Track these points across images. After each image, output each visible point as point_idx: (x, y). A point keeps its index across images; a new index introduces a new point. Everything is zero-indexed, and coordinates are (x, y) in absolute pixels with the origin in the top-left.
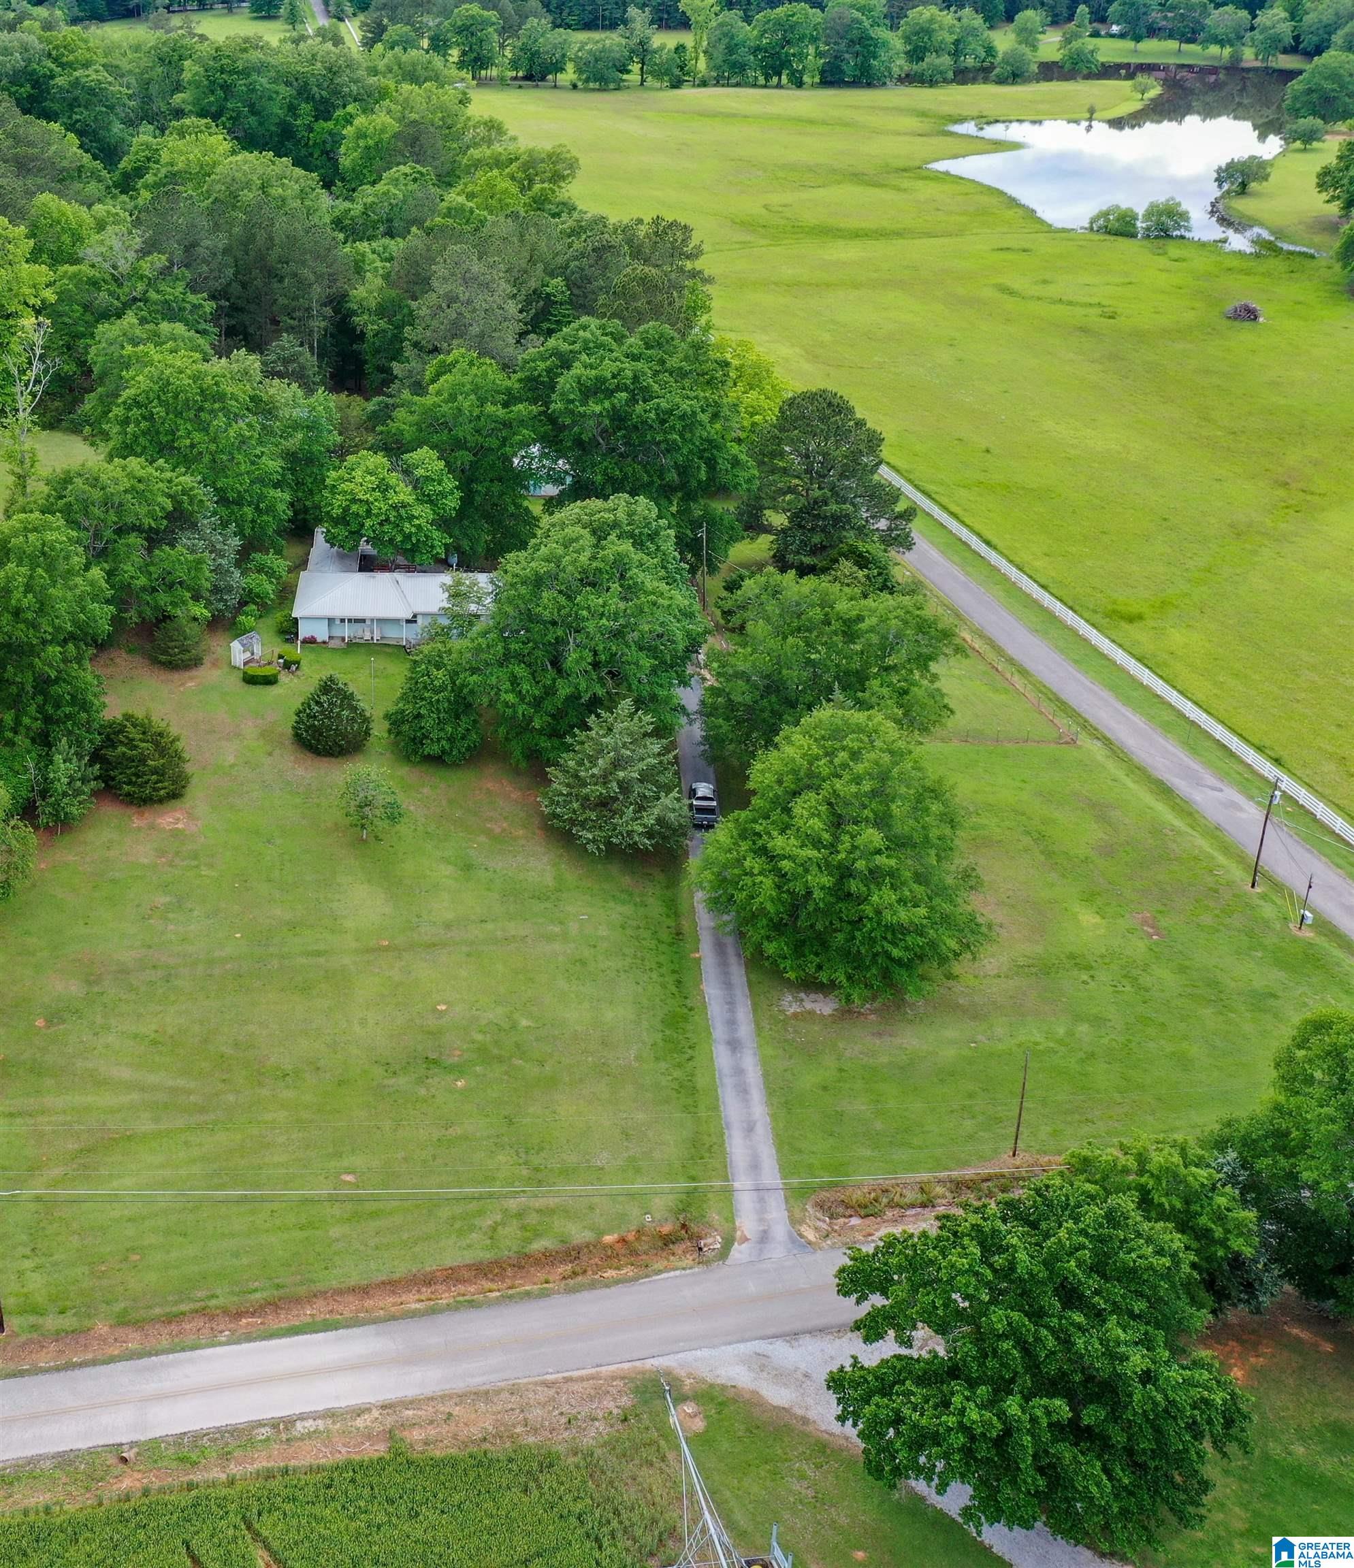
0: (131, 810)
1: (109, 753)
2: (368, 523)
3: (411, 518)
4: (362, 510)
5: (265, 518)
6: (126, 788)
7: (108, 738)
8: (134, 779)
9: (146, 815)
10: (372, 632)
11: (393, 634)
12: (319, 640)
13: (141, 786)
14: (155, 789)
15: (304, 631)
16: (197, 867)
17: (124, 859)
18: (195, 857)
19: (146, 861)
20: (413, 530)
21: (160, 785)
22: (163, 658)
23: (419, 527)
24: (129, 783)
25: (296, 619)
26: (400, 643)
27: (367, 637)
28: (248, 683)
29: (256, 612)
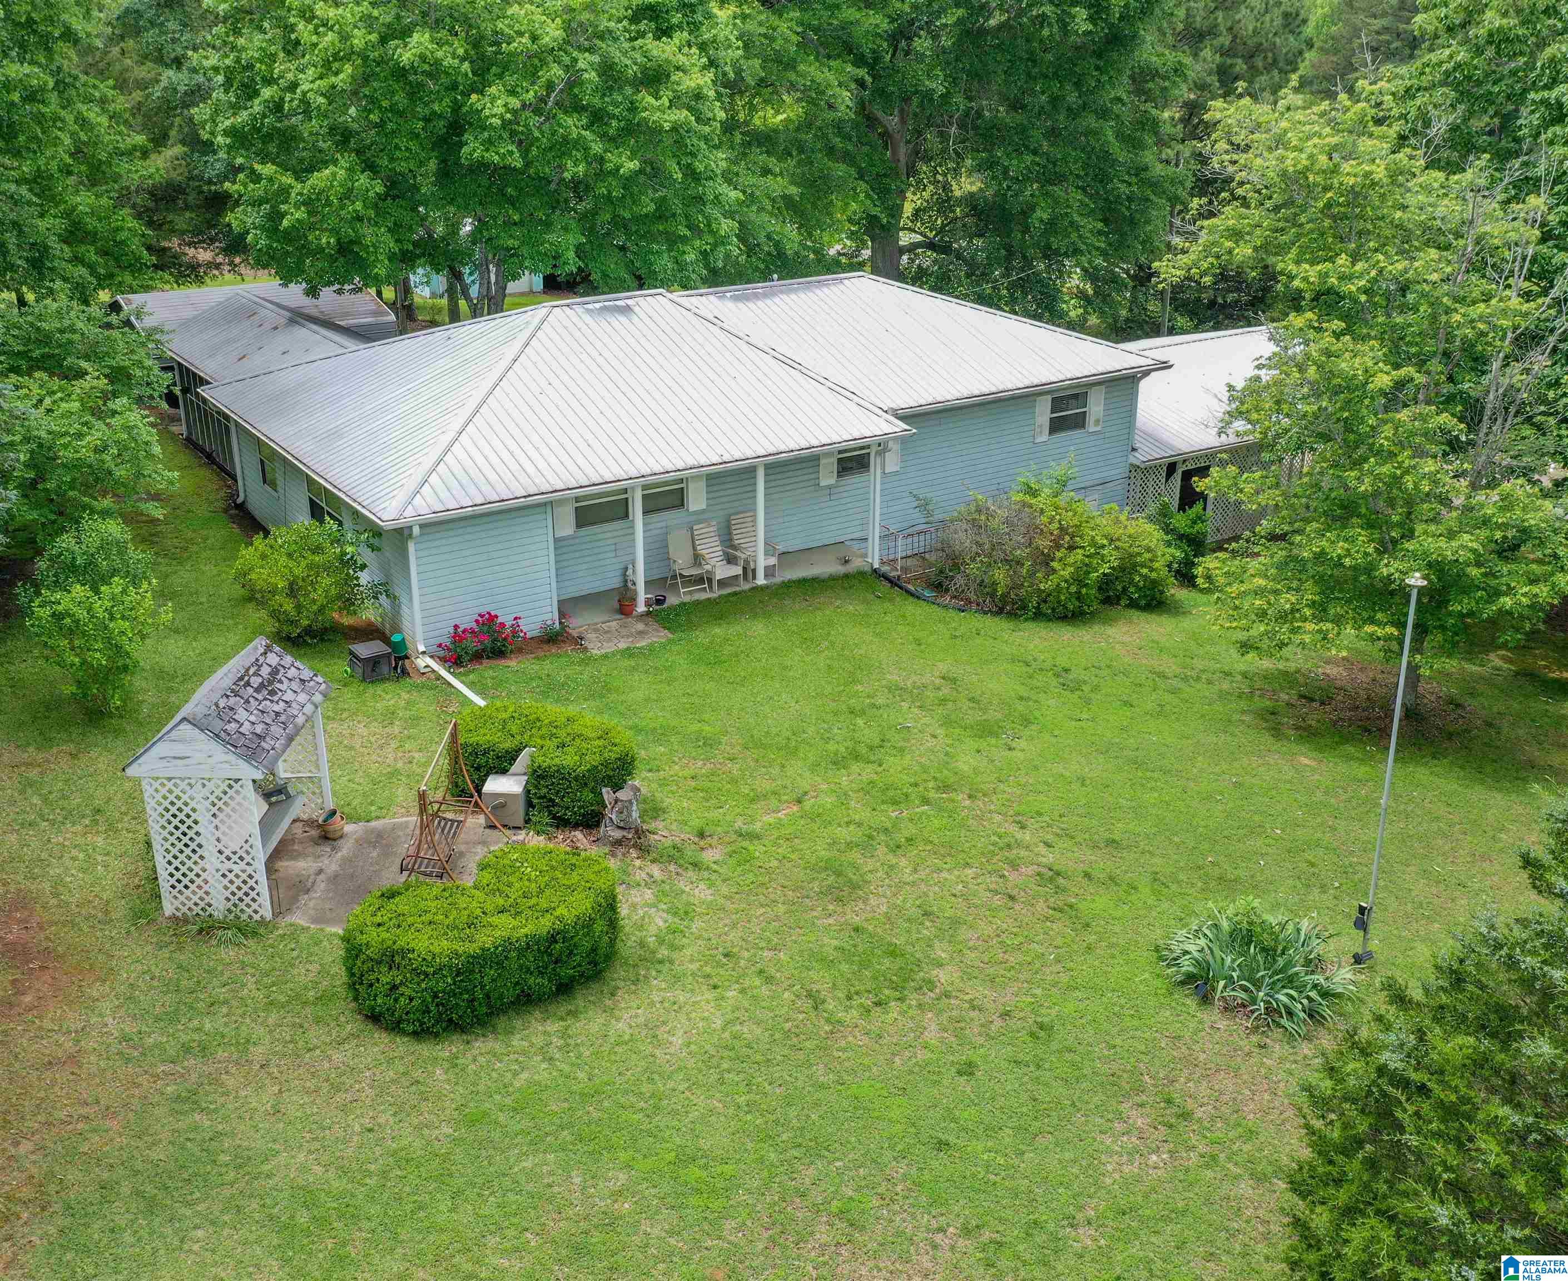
10: (733, 542)
12: (530, 628)
25: (402, 534)
26: (857, 564)
27: (722, 571)
28: (422, 1034)
29: (136, 554)
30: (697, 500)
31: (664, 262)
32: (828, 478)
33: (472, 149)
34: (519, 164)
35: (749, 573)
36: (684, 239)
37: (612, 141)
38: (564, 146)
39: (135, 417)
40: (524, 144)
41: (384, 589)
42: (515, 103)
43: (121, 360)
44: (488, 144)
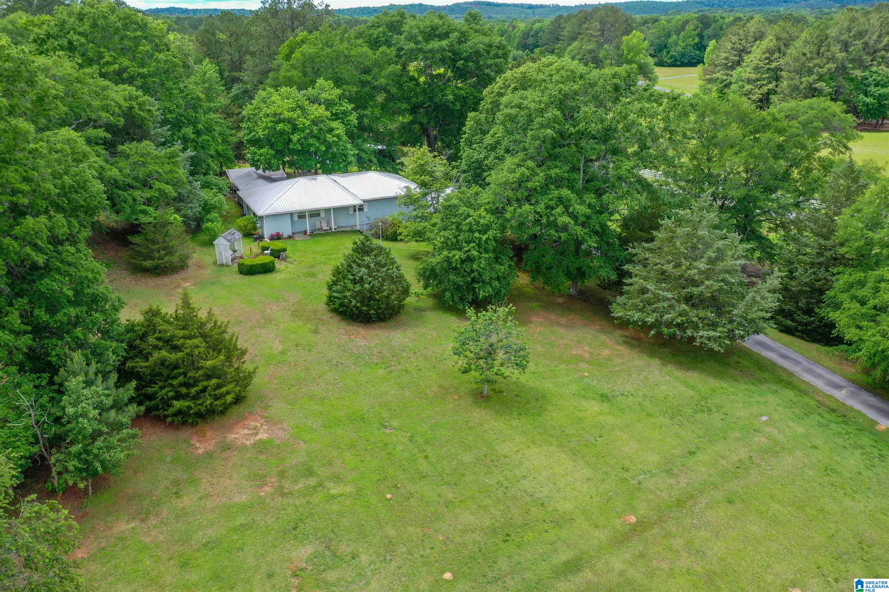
0: (184, 434)
1: (140, 364)
2: (295, 138)
3: (331, 130)
4: (287, 128)
5: (205, 137)
6: (178, 404)
7: (131, 346)
8: (184, 390)
9: (209, 434)
10: (328, 223)
11: (345, 222)
12: (285, 235)
13: (195, 398)
14: (217, 398)
15: (268, 229)
16: (320, 485)
17: (209, 504)
18: (310, 473)
19: (243, 498)
20: (335, 139)
21: (224, 390)
22: (148, 263)
23: (338, 136)
24: (178, 397)
25: (261, 218)
26: (355, 229)
27: (325, 228)
28: (246, 274)
29: (219, 219)
30: (323, 215)
31: (336, 167)
32: (351, 212)
33: (291, 146)
34: (300, 148)
35: (331, 229)
36: (341, 162)
37: (321, 143)
38: (310, 145)
39: (222, 197)
40: (302, 145)
41: (262, 227)
42: (299, 137)
43: (221, 186)
44: (294, 145)
